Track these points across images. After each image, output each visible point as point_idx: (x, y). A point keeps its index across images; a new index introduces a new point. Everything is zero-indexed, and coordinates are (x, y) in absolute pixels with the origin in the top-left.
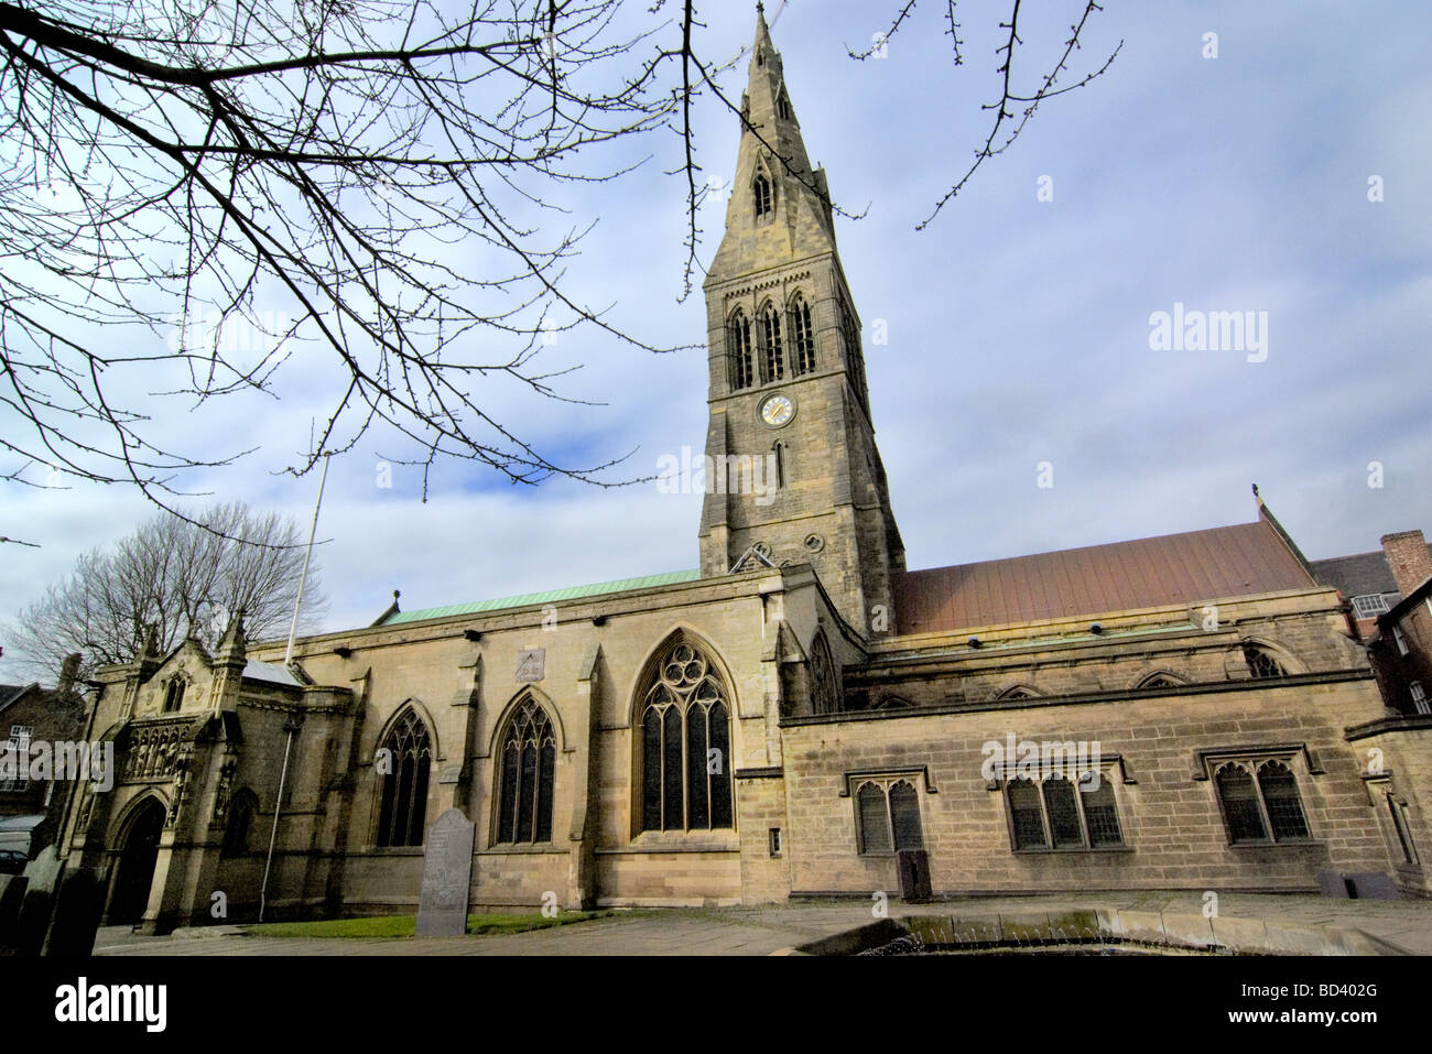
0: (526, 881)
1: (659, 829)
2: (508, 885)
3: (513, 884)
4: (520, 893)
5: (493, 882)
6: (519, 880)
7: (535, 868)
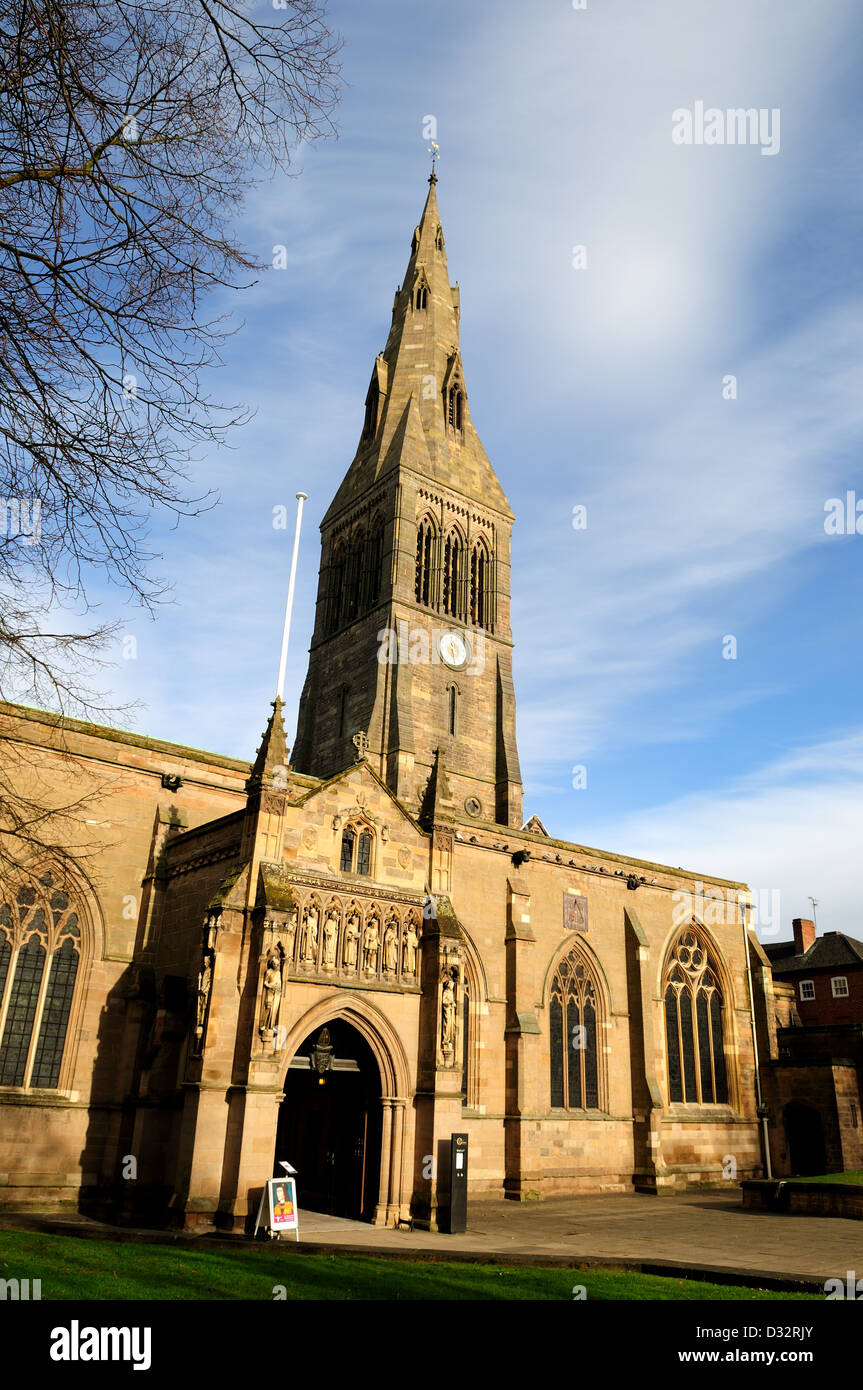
0: (587, 1149)
1: (681, 1101)
2: (573, 1154)
3: (577, 1153)
4: (583, 1163)
5: (557, 1150)
6: (582, 1149)
7: (595, 1136)
